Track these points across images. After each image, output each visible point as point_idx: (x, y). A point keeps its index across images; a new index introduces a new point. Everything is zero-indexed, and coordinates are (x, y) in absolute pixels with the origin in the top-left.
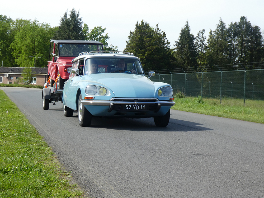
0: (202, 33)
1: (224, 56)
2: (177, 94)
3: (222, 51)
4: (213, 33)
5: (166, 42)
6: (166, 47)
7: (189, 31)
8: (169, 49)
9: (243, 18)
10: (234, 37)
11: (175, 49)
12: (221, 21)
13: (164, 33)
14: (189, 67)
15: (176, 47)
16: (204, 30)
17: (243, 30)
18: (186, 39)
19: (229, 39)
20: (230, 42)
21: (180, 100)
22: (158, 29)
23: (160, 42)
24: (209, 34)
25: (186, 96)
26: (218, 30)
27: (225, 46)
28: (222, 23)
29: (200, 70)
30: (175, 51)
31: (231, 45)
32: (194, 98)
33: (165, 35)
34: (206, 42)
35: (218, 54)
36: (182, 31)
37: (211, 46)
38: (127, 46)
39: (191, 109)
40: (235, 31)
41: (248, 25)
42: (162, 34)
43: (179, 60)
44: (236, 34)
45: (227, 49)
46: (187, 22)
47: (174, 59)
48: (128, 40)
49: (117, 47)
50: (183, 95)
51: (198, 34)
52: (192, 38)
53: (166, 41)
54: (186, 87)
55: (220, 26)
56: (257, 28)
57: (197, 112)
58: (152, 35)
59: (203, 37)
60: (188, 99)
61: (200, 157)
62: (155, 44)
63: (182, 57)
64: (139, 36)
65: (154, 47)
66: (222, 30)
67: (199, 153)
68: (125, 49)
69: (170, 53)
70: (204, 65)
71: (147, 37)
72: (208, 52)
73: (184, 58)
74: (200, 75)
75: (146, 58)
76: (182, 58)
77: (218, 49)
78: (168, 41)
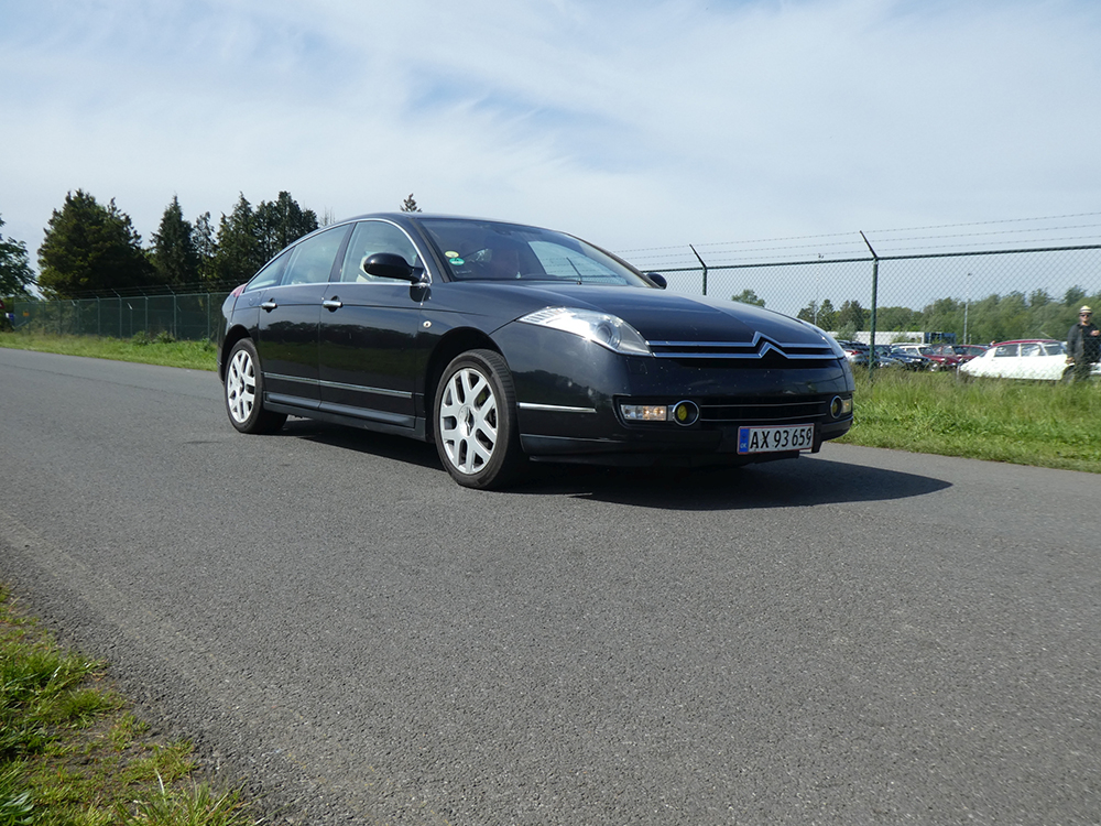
0: (205, 219)
1: (252, 264)
2: (160, 336)
3: (245, 254)
4: (227, 220)
5: (132, 235)
6: (133, 245)
7: (181, 214)
8: (139, 248)
9: (283, 195)
10: (268, 230)
11: (152, 249)
12: (243, 199)
13: (127, 218)
14: (183, 284)
15: (155, 245)
16: (208, 214)
17: (285, 216)
18: (175, 230)
19: (259, 232)
20: (262, 237)
21: (165, 348)
22: (114, 209)
23: (120, 234)
24: (220, 221)
25: (179, 339)
26: (237, 215)
27: (252, 246)
28: (245, 203)
29: (204, 290)
30: (154, 252)
31: (264, 243)
32: (194, 344)
33: (128, 220)
34: (214, 236)
35: (239, 261)
36: (166, 213)
37: (224, 245)
38: (46, 240)
39: (189, 362)
40: (270, 219)
41: (294, 207)
42: (123, 218)
43: (160, 269)
44: (272, 223)
45: (255, 250)
46: (176, 198)
47: (152, 268)
48: (49, 227)
49: (22, 242)
50: (171, 337)
51: (198, 222)
52: (187, 228)
53: (132, 232)
54: (178, 322)
55: (240, 208)
56: (310, 213)
57: (198, 369)
58: (103, 220)
59: (207, 228)
60: (185, 344)
61: (200, 446)
62: (110, 237)
63: (167, 265)
64: (75, 221)
65: (108, 244)
66: (245, 215)
67: (198, 439)
68: (43, 246)
69: (141, 256)
70: (212, 280)
71: (91, 224)
72: (220, 255)
73: (173, 266)
74: (205, 301)
75: (90, 265)
76: (169, 267)
77: (241, 251)
78: (135, 232)
